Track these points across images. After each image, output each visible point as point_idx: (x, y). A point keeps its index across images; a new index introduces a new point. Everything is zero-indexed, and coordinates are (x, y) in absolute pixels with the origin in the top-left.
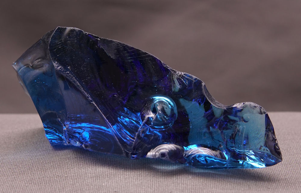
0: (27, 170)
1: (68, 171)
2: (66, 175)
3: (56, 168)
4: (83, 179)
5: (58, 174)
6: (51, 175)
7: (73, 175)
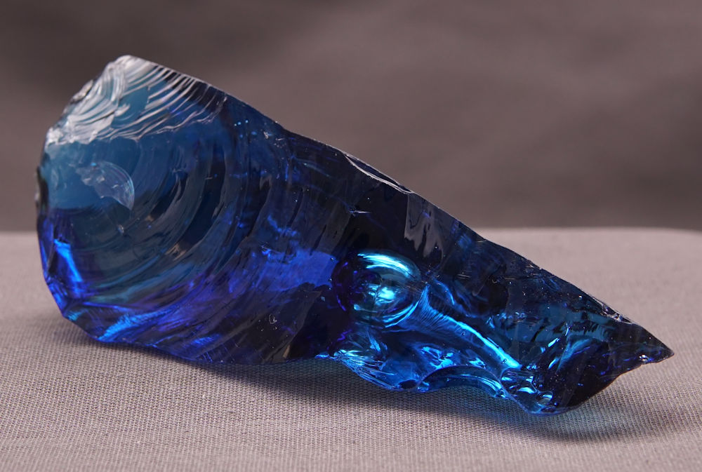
0: (31, 358)
1: (124, 365)
2: (119, 374)
3: (97, 357)
4: (158, 382)
5: (102, 372)
6: (85, 373)
7: (135, 373)
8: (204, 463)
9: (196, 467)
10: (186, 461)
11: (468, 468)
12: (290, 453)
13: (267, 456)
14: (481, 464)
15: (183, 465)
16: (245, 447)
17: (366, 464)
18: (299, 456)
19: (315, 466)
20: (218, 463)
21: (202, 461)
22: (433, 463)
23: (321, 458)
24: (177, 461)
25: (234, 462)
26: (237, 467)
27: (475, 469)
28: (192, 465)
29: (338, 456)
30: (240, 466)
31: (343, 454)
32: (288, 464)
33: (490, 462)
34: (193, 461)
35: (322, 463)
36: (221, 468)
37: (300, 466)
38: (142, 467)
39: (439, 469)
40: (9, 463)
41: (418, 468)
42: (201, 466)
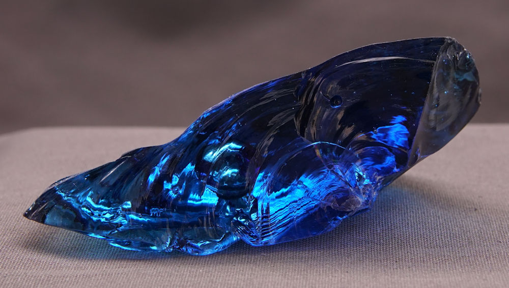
8: (245, 283)
9: (240, 285)
10: (233, 282)
11: (425, 285)
12: (304, 278)
13: (288, 279)
14: (434, 283)
15: (231, 284)
16: (273, 274)
17: (356, 283)
18: (310, 279)
19: (321, 285)
20: (255, 283)
21: (244, 281)
22: (401, 284)
23: (325, 280)
24: (226, 282)
25: (266, 282)
26: (268, 285)
27: (429, 286)
28: (237, 284)
29: (336, 279)
30: (270, 285)
31: (340, 278)
32: (303, 284)
33: (440, 282)
34: (238, 282)
35: (326, 284)
36: (257, 286)
37: (311, 285)
38: (203, 285)
39: (405, 286)
40: (113, 284)
41: (390, 286)
42: (244, 284)
